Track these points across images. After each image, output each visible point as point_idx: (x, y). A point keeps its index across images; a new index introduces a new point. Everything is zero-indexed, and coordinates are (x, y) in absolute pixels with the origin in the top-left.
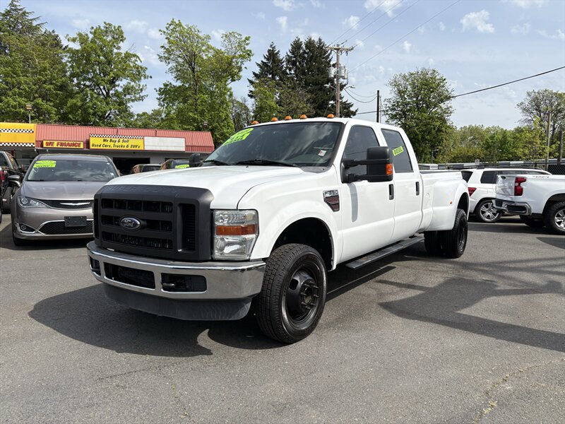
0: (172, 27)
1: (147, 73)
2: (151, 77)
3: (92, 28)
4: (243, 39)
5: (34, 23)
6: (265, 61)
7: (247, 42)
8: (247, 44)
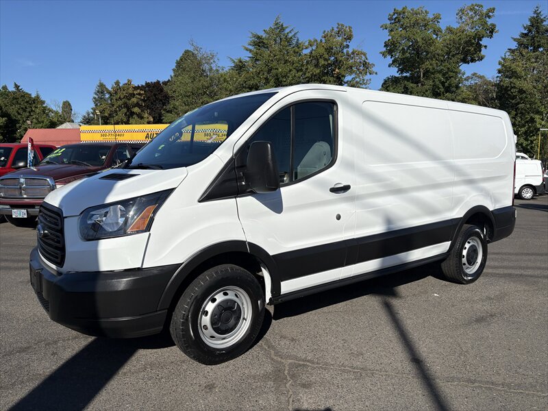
0: (396, 16)
1: (374, 69)
2: (376, 73)
3: (325, 32)
4: (485, 11)
5: (290, 35)
6: (526, 32)
7: (491, 14)
8: (489, 17)
